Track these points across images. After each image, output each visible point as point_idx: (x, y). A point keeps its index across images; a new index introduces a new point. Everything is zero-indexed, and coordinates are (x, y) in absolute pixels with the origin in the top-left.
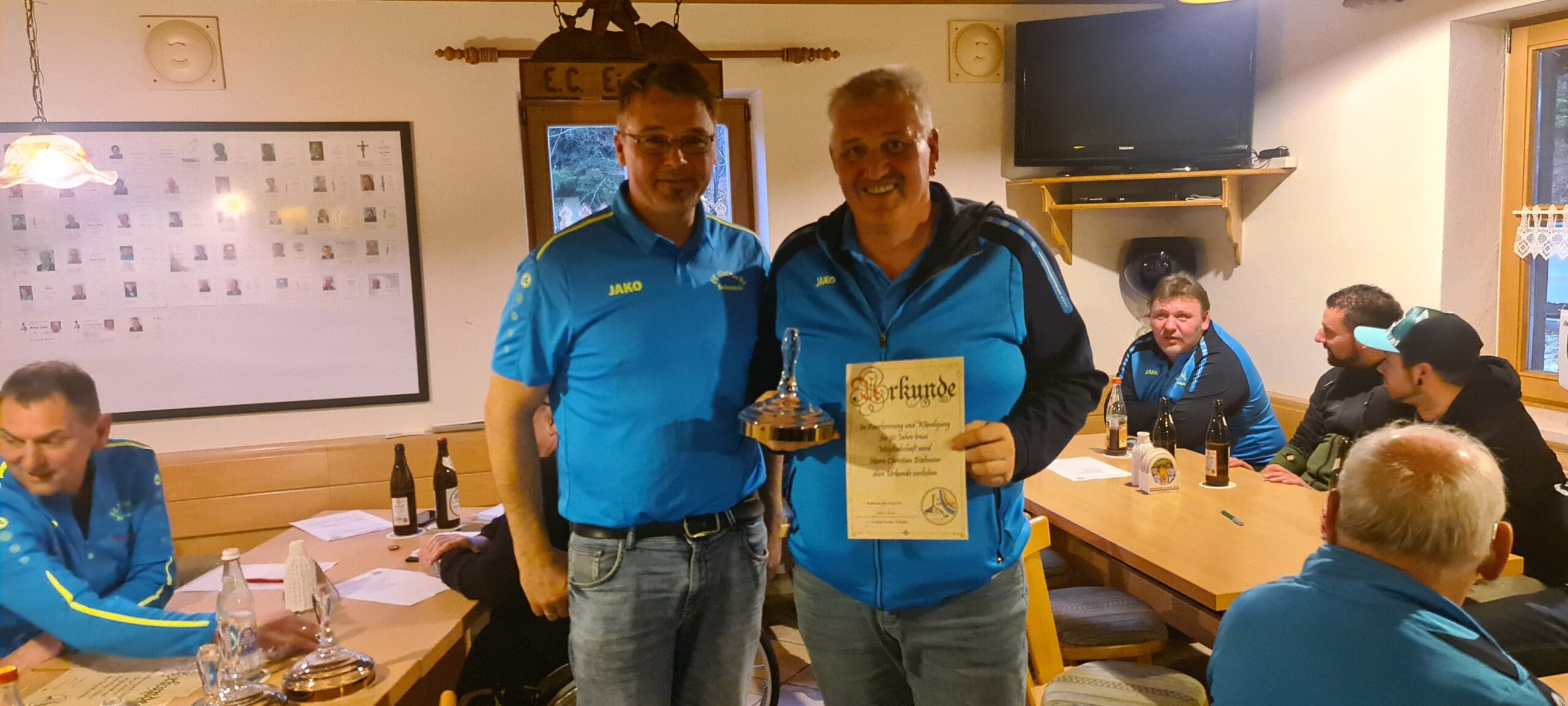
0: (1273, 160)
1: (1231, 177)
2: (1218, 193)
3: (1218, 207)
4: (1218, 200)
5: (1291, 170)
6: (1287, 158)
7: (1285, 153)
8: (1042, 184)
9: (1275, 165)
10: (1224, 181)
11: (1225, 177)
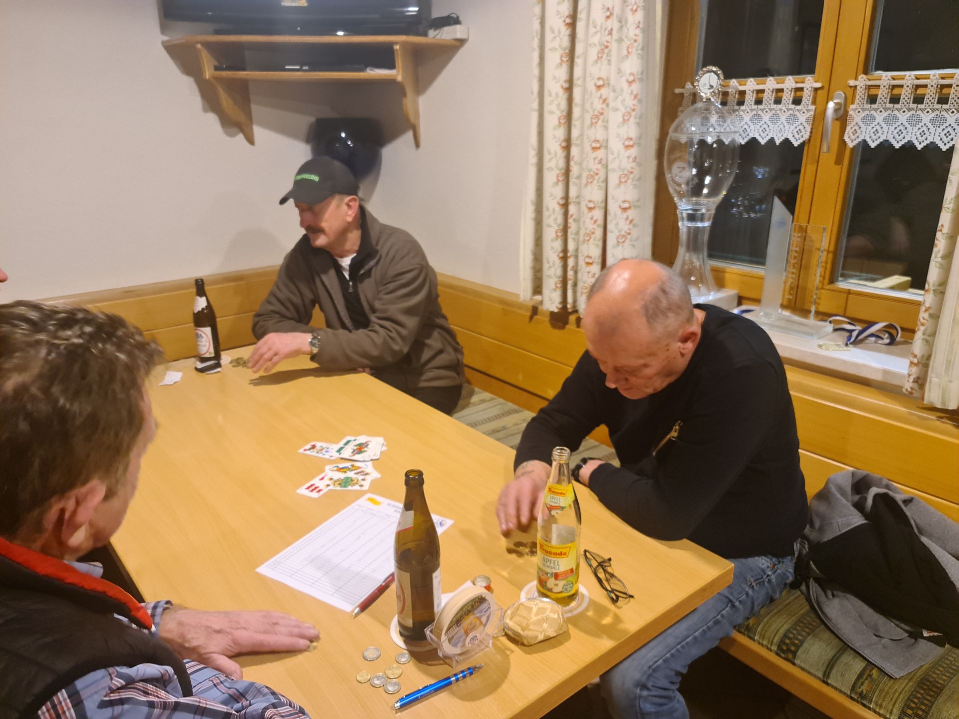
0: (446, 29)
1: (404, 45)
2: (390, 64)
3: (391, 82)
4: (392, 73)
5: (462, 42)
6: (458, 26)
7: (456, 21)
8: (198, 43)
9: (447, 34)
10: (397, 50)
11: (396, 43)
